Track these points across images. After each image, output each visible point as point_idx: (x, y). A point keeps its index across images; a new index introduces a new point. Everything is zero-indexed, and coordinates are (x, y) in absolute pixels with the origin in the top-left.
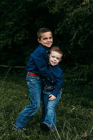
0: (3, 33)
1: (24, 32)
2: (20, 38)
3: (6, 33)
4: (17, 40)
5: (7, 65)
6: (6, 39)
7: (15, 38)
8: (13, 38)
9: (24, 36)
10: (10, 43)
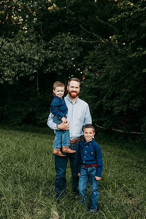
0: (119, 99)
1: (139, 98)
2: (135, 105)
3: (122, 99)
4: (132, 106)
5: (122, 130)
6: (122, 105)
7: (131, 105)
8: (129, 104)
9: (140, 103)
10: (125, 109)
